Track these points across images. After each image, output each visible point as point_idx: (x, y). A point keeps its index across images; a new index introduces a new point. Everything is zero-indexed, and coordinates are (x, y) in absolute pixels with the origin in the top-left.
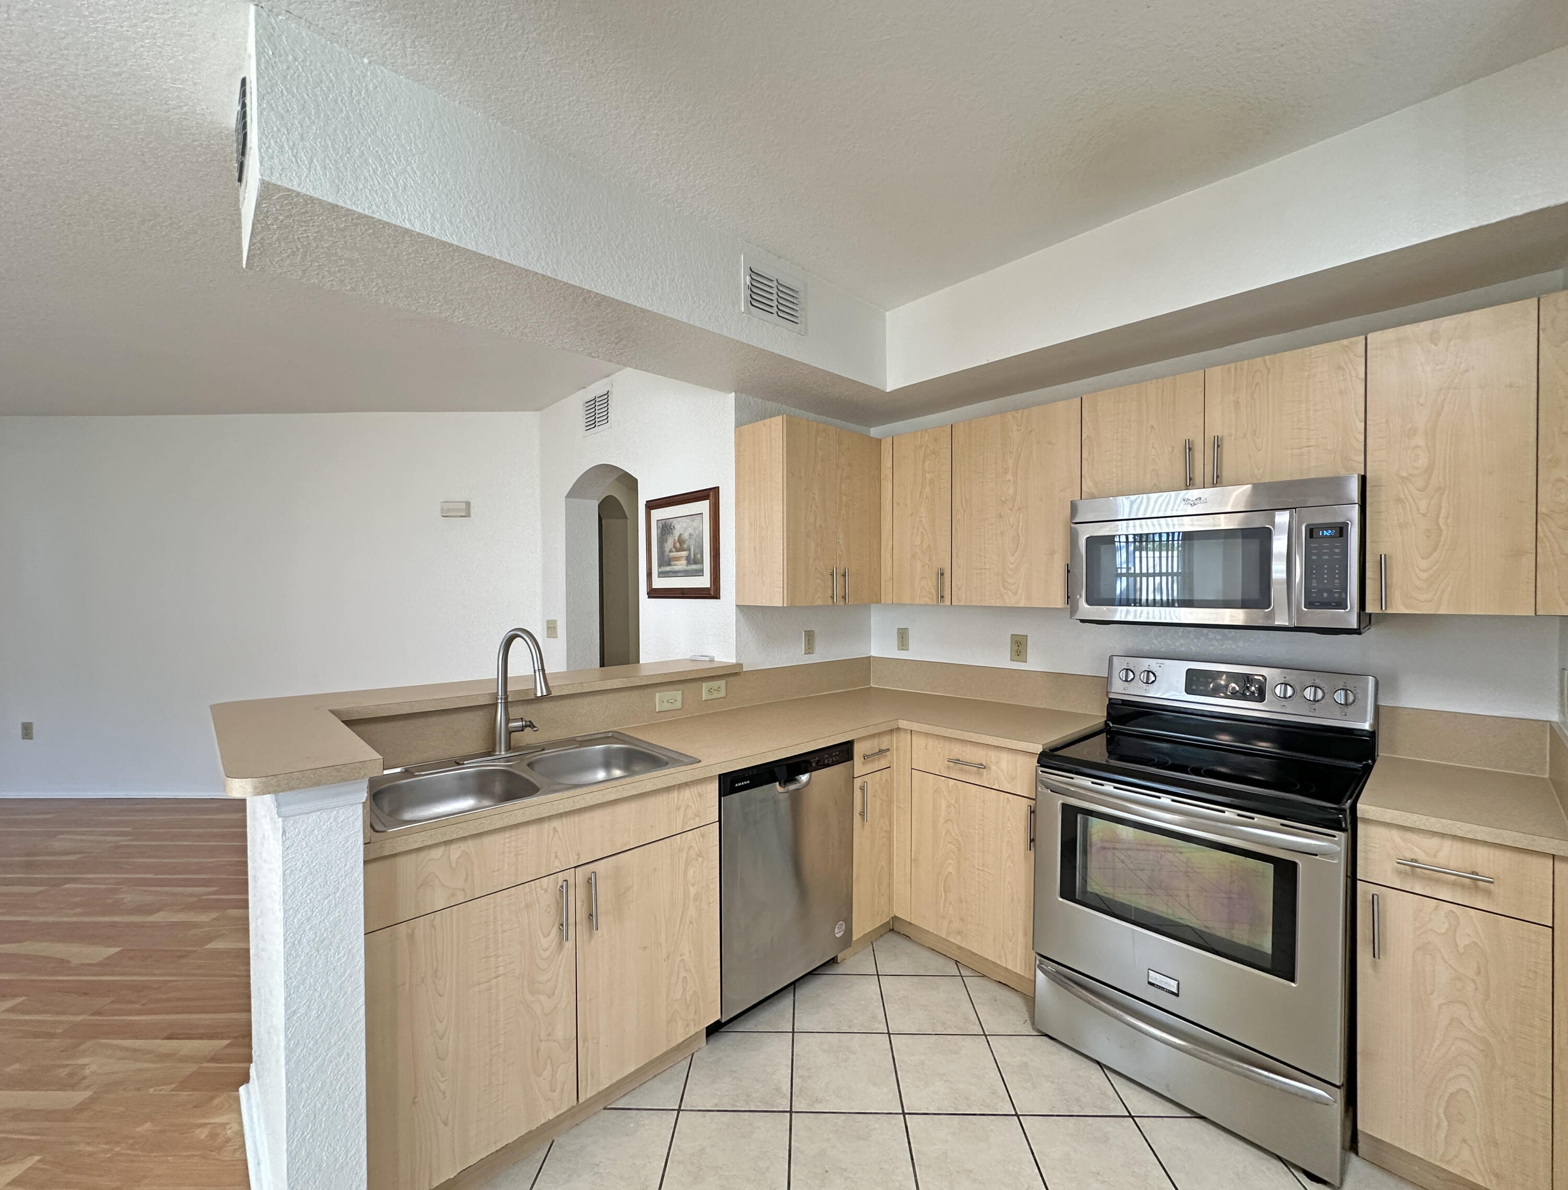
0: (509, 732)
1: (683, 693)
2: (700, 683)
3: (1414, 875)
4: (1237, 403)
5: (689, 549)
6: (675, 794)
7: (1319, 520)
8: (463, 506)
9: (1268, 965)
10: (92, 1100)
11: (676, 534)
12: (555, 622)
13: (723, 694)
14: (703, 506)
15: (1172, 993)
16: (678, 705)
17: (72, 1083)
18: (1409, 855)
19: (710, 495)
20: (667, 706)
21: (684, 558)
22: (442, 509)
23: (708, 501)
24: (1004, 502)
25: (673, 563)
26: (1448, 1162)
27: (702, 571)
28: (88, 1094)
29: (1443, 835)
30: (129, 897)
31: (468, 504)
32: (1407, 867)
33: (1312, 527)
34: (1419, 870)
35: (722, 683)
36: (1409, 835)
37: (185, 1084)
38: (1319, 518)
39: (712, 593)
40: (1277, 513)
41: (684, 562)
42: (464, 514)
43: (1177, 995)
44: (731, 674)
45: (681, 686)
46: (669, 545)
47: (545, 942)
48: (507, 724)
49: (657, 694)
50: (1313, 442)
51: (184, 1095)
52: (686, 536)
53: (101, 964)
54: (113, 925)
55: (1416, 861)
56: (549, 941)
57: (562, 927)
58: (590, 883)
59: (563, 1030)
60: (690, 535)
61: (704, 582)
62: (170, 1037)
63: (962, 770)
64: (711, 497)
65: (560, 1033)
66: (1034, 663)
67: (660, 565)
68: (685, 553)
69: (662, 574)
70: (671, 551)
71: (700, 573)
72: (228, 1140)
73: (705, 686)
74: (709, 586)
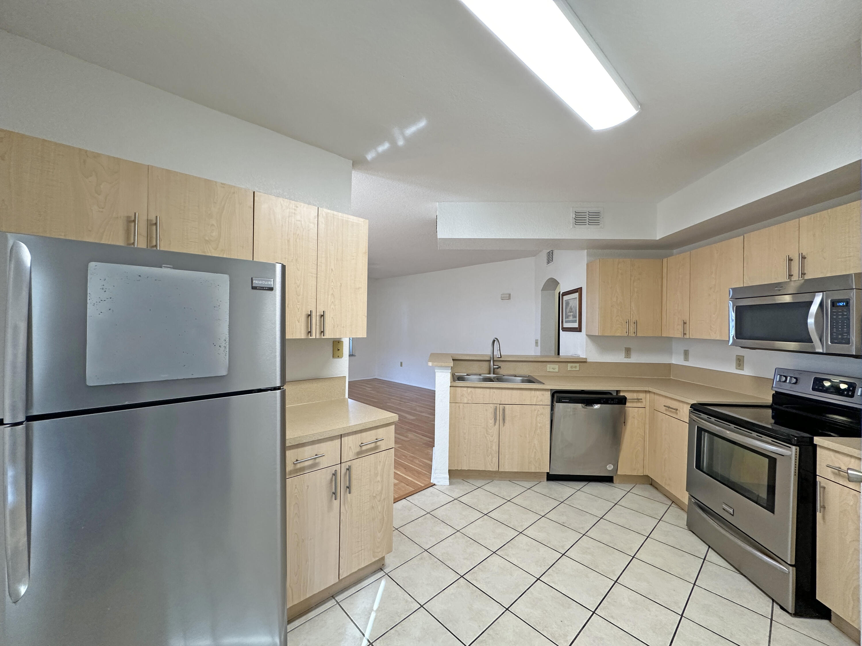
0: (494, 369)
1: (559, 366)
2: (567, 364)
3: (840, 475)
4: (814, 235)
5: (573, 312)
6: (533, 392)
7: (837, 297)
8: (508, 295)
9: (765, 505)
10: (409, 440)
11: (570, 306)
12: (538, 340)
13: (578, 369)
14: (576, 295)
15: (731, 514)
16: (557, 370)
17: (406, 437)
18: (837, 465)
19: (579, 290)
20: (551, 370)
21: (572, 316)
22: (501, 297)
23: (578, 293)
24: (711, 288)
25: (569, 317)
26: (853, 622)
27: (576, 321)
28: (409, 439)
29: (851, 456)
30: (418, 409)
31: (510, 295)
32: (837, 471)
33: (834, 301)
34: (841, 472)
35: (578, 365)
36: (837, 455)
37: (424, 444)
38: (837, 296)
39: (579, 329)
40: (817, 294)
41: (571, 317)
42: (508, 298)
43: (733, 515)
44: (583, 362)
45: (558, 364)
46: (568, 310)
47: (491, 421)
48: (493, 366)
49: (548, 365)
50: (852, 254)
51: (424, 445)
52: (572, 307)
53: (412, 420)
54: (415, 413)
55: (840, 468)
56: (492, 421)
57: (495, 419)
58: (504, 410)
59: (495, 448)
60: (574, 306)
61: (576, 325)
62: (423, 436)
63: (671, 411)
64: (579, 291)
65: (494, 447)
66: (747, 371)
67: (566, 318)
68: (572, 314)
69: (566, 322)
70: (568, 313)
71: (575, 321)
72: (430, 454)
73: (570, 365)
74: (577, 327)
